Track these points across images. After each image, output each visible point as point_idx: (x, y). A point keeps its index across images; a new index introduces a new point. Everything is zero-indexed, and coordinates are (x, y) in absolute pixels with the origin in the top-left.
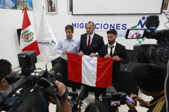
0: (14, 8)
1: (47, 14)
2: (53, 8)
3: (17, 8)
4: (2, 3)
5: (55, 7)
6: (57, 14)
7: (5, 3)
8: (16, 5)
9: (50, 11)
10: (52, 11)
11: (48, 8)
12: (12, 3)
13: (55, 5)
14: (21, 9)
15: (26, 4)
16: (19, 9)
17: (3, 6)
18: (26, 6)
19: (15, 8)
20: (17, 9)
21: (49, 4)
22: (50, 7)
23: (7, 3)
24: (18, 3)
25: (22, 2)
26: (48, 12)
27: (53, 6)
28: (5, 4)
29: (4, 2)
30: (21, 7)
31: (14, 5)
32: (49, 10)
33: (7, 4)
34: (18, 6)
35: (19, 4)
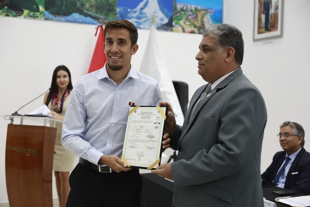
0: (164, 29)
1: (255, 40)
2: (270, 20)
3: (174, 29)
4: (135, 15)
5: (276, 16)
6: (281, 36)
7: (144, 15)
8: (171, 20)
9: (264, 30)
10: (267, 29)
11: (260, 19)
12: (161, 15)
13: (277, 8)
14: (184, 31)
15: (203, 17)
16: (177, 31)
17: (137, 22)
18: (202, 22)
19: (168, 26)
20: (172, 31)
21: (262, 9)
22: (263, 17)
23: (148, 15)
24: (178, 15)
25: (191, 13)
26: (259, 33)
27: (272, 11)
28: (143, 17)
29: (141, 13)
30: (185, 27)
31: (166, 21)
32: (259, 27)
33: (146, 17)
34: (176, 23)
35: (182, 16)
